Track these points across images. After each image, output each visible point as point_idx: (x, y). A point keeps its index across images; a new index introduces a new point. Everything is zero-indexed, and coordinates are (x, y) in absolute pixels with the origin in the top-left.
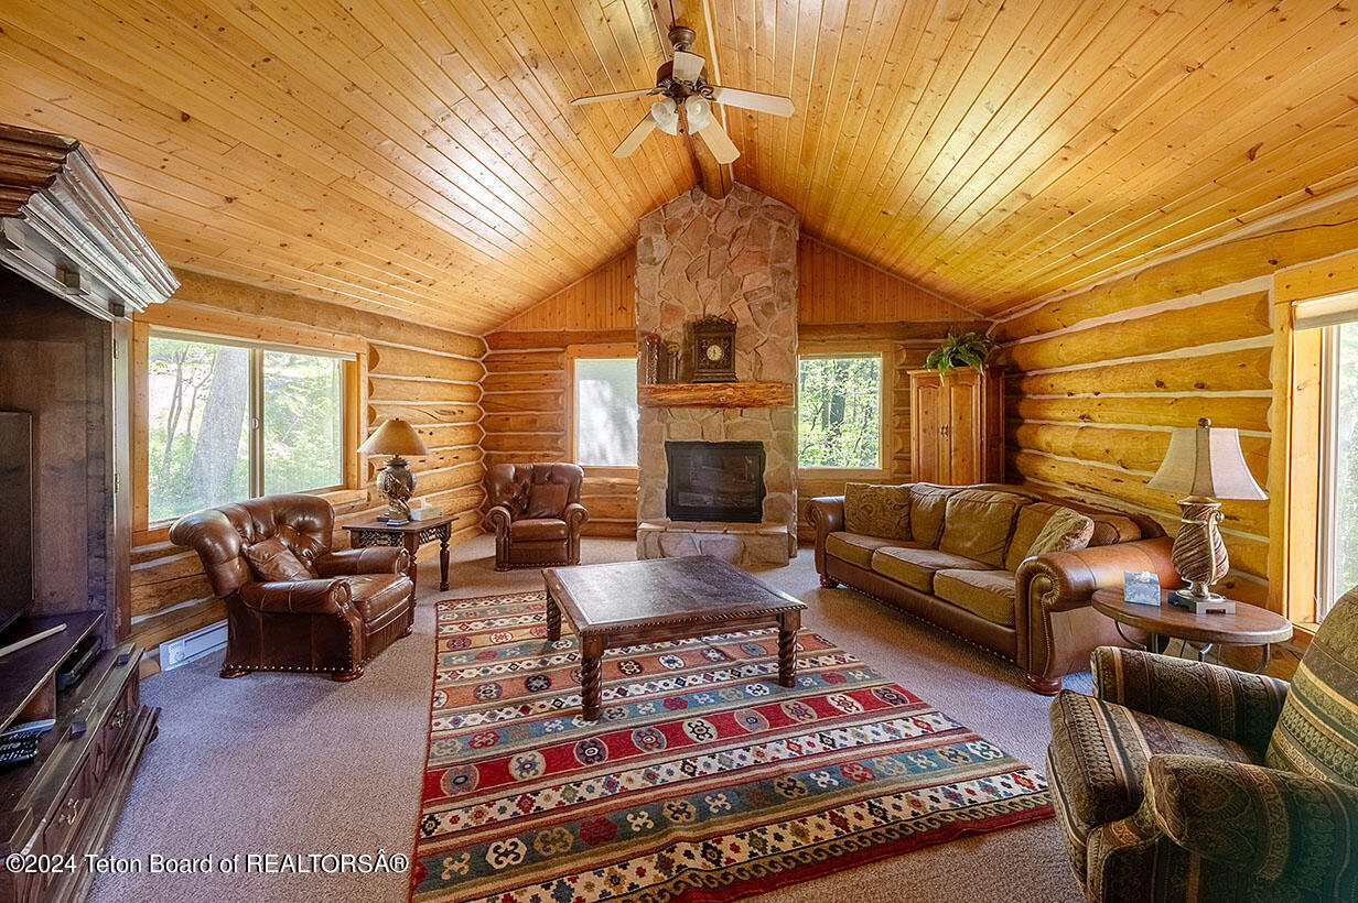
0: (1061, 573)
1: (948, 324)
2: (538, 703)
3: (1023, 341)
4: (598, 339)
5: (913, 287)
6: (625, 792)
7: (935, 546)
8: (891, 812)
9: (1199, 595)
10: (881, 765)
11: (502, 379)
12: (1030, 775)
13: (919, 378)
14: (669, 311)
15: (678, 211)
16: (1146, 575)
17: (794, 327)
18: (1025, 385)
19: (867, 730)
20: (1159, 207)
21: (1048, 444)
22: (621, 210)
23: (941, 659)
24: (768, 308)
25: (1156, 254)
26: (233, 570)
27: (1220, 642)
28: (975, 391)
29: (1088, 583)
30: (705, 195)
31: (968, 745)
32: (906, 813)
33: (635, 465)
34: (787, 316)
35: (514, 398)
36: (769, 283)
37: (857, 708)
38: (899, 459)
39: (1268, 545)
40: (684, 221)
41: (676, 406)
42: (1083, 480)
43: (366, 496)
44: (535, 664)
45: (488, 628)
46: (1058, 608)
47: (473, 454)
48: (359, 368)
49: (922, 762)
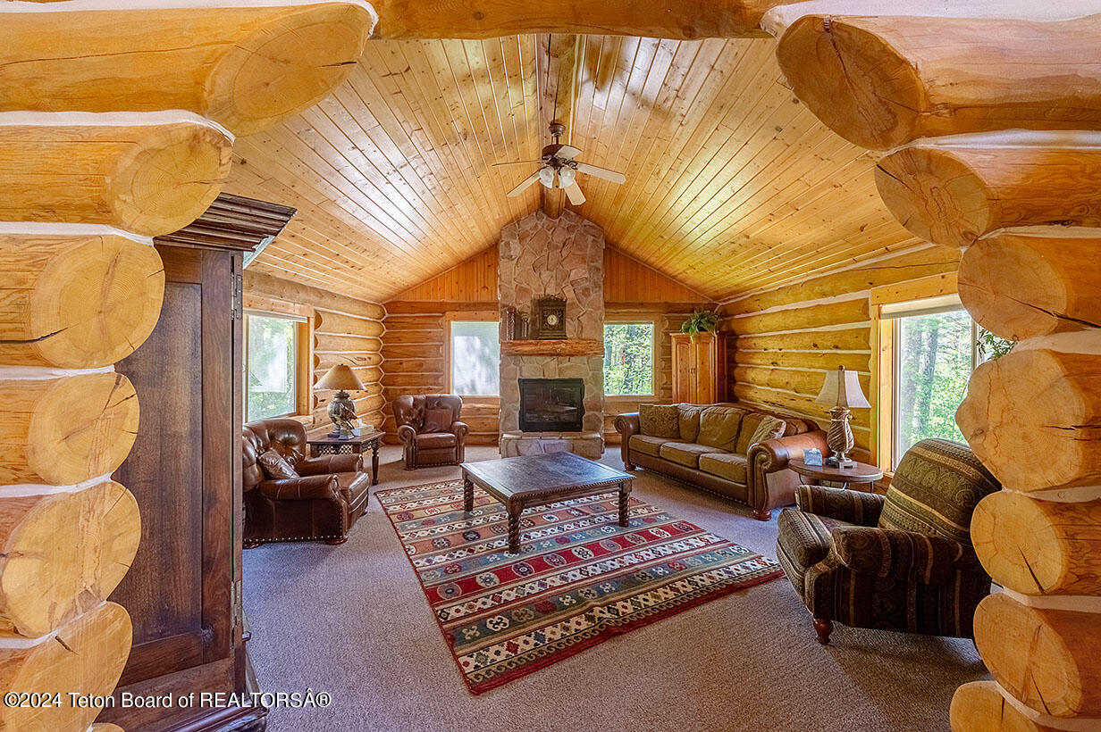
0: (772, 451)
1: (693, 304)
2: (477, 547)
3: (737, 317)
4: (468, 309)
5: (672, 281)
6: (552, 588)
7: (694, 442)
8: (700, 583)
9: (840, 458)
10: (689, 561)
11: (397, 335)
12: (764, 559)
13: (677, 338)
14: (522, 291)
15: (528, 226)
16: (814, 450)
17: (602, 304)
18: (738, 344)
19: (676, 545)
20: (816, 248)
21: (753, 379)
22: (492, 224)
23: (704, 506)
24: (586, 291)
25: (812, 273)
26: (253, 472)
27: (852, 481)
28: (711, 346)
29: (786, 456)
30: (545, 216)
31: (730, 548)
32: (708, 582)
33: (498, 395)
34: (597, 297)
35: (406, 348)
36: (587, 276)
37: (667, 535)
38: (664, 388)
39: (869, 432)
40: (531, 232)
41: (527, 355)
42: (774, 400)
43: (312, 420)
44: (464, 526)
45: (420, 506)
46: (770, 471)
47: (376, 389)
48: (309, 327)
49: (709, 558)
